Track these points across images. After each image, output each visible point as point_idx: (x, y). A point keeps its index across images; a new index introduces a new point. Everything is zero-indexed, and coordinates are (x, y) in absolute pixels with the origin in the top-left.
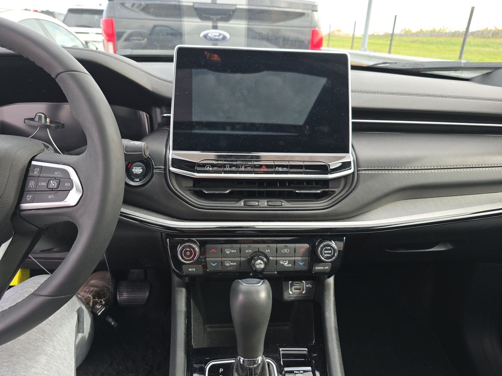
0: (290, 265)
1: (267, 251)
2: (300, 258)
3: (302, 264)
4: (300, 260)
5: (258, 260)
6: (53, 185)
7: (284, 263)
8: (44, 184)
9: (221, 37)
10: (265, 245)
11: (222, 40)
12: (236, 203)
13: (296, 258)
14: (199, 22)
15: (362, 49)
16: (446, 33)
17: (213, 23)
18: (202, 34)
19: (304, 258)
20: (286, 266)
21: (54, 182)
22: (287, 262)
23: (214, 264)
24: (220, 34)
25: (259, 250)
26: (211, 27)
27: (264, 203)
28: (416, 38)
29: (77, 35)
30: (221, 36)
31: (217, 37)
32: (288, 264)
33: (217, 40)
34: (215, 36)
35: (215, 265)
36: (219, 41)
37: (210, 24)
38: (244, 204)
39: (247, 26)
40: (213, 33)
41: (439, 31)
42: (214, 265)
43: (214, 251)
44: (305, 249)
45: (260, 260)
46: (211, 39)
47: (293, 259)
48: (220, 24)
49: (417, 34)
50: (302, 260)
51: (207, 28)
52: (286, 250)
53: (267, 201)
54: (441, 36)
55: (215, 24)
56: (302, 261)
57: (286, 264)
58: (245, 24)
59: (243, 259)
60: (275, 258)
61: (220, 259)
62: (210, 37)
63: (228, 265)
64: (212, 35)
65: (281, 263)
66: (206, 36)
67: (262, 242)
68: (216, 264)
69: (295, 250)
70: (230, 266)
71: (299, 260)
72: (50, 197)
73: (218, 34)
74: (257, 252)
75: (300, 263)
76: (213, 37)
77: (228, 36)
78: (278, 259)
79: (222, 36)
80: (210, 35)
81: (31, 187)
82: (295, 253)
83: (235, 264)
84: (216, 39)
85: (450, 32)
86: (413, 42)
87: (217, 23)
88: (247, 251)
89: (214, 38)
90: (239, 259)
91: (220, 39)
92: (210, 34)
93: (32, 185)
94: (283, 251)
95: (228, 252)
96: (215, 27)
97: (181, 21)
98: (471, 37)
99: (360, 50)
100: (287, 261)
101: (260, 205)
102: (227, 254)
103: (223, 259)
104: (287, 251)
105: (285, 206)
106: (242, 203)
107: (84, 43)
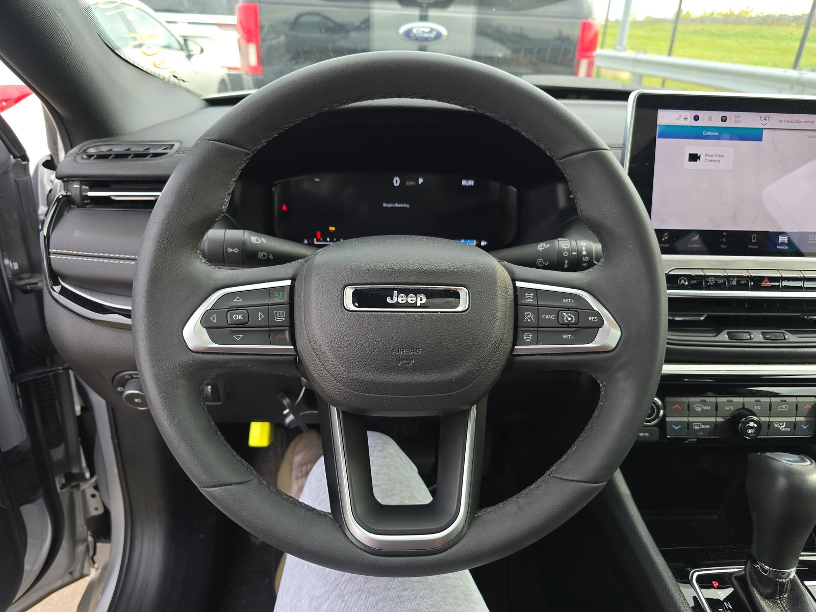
0: (789, 429)
1: (756, 408)
2: (802, 419)
3: (805, 428)
4: (804, 421)
5: (750, 423)
6: (569, 319)
7: (779, 427)
8: (551, 317)
9: (433, 35)
10: (753, 399)
11: (435, 40)
12: (715, 334)
13: (798, 419)
14: (398, 10)
15: (618, 48)
16: (750, 19)
17: (421, 11)
18: (402, 30)
19: (809, 419)
20: (782, 430)
21: (569, 315)
22: (784, 425)
23: (677, 426)
24: (432, 30)
25: (744, 406)
26: (418, 18)
27: (757, 336)
28: (699, 27)
29: (169, 26)
30: (433, 32)
31: (426, 35)
32: (785, 427)
33: (426, 39)
34: (424, 32)
35: (679, 429)
36: (430, 41)
37: (415, 12)
38: (729, 337)
39: (475, 16)
40: (420, 28)
41: (740, 14)
42: (676, 428)
43: (678, 406)
44: (812, 405)
45: (753, 423)
46: (417, 39)
47: (793, 419)
48: (432, 13)
49: (702, 20)
50: (806, 421)
51: (409, 19)
52: (784, 406)
53: (762, 332)
54: (743, 23)
55: (424, 13)
56: (807, 423)
57: (782, 428)
58: (474, 13)
59: (720, 419)
60: (767, 419)
61: (685, 419)
62: (415, 34)
63: (697, 428)
64: (420, 30)
65: (776, 426)
66: (408, 33)
67: (749, 395)
68: (679, 426)
69: (797, 406)
70: (701, 430)
71: (801, 422)
72: (565, 337)
73: (428, 30)
74: (740, 409)
75: (802, 426)
76: (420, 34)
77: (444, 31)
78: (772, 419)
79: (435, 34)
80: (414, 31)
81: (529, 320)
82: (797, 410)
83: (708, 427)
84: (424, 37)
85: (758, 17)
86: (696, 33)
87: (427, 11)
88: (726, 408)
89: (421, 37)
90: (713, 419)
91: (431, 37)
92: (416, 29)
93: (530, 318)
94: (780, 408)
95: (698, 409)
96: (424, 18)
97: (369, 8)
98: (793, 24)
99: (615, 49)
100: (785, 423)
101: (753, 338)
102: (697, 412)
103: (691, 419)
104: (786, 408)
105: (791, 340)
106: (724, 336)
107: (182, 41)
